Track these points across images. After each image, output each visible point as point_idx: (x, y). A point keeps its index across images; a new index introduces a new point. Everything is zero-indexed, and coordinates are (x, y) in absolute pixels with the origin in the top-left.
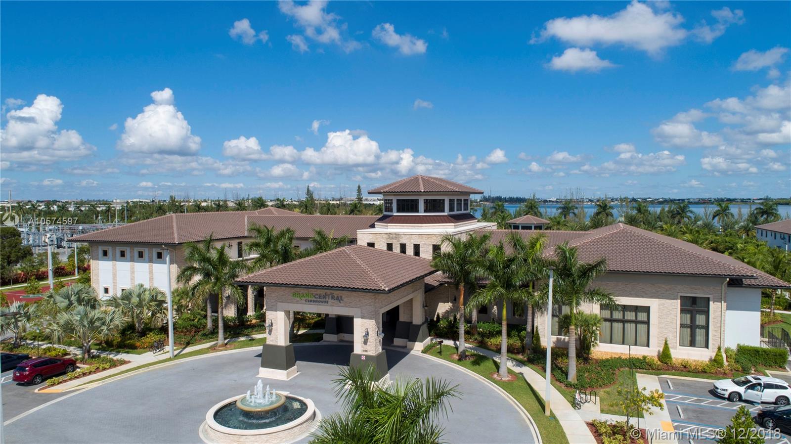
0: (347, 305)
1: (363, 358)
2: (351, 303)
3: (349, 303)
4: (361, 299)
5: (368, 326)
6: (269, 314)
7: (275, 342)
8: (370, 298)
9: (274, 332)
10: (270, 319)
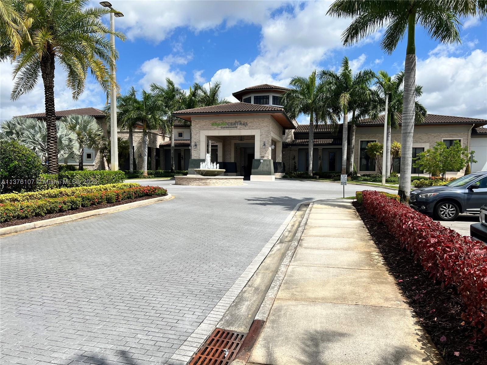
0: (251, 128)
1: (262, 161)
2: (253, 126)
4: (260, 123)
5: (264, 140)
6: (194, 139)
7: (198, 157)
8: (267, 122)
9: (197, 150)
10: (195, 142)
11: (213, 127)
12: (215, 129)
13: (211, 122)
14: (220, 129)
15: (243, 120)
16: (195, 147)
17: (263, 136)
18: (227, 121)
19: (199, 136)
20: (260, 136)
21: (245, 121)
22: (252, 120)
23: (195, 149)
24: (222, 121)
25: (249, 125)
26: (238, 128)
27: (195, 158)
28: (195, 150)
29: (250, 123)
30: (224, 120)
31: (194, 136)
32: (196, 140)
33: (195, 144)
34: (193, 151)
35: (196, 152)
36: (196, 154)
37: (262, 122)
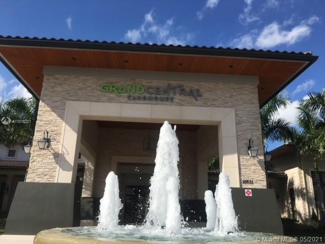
0: (209, 103)
2: (216, 100)
3: (214, 100)
5: (249, 136)
6: (44, 122)
7: (47, 177)
8: (251, 92)
9: (49, 156)
10: (46, 132)
11: (105, 96)
12: (110, 100)
13: (101, 82)
14: (126, 99)
15: (190, 84)
16: (42, 145)
17: (244, 124)
18: (146, 82)
19: (61, 117)
20: (237, 124)
21: (195, 87)
22: (212, 87)
23: (43, 152)
24: (131, 83)
25: (206, 95)
26: (175, 100)
27: (37, 180)
29: (207, 91)
30: (137, 81)
31: (44, 115)
32: (49, 125)
33: (46, 137)
34: (35, 158)
35: (45, 161)
36: (43, 165)
37: (238, 91)
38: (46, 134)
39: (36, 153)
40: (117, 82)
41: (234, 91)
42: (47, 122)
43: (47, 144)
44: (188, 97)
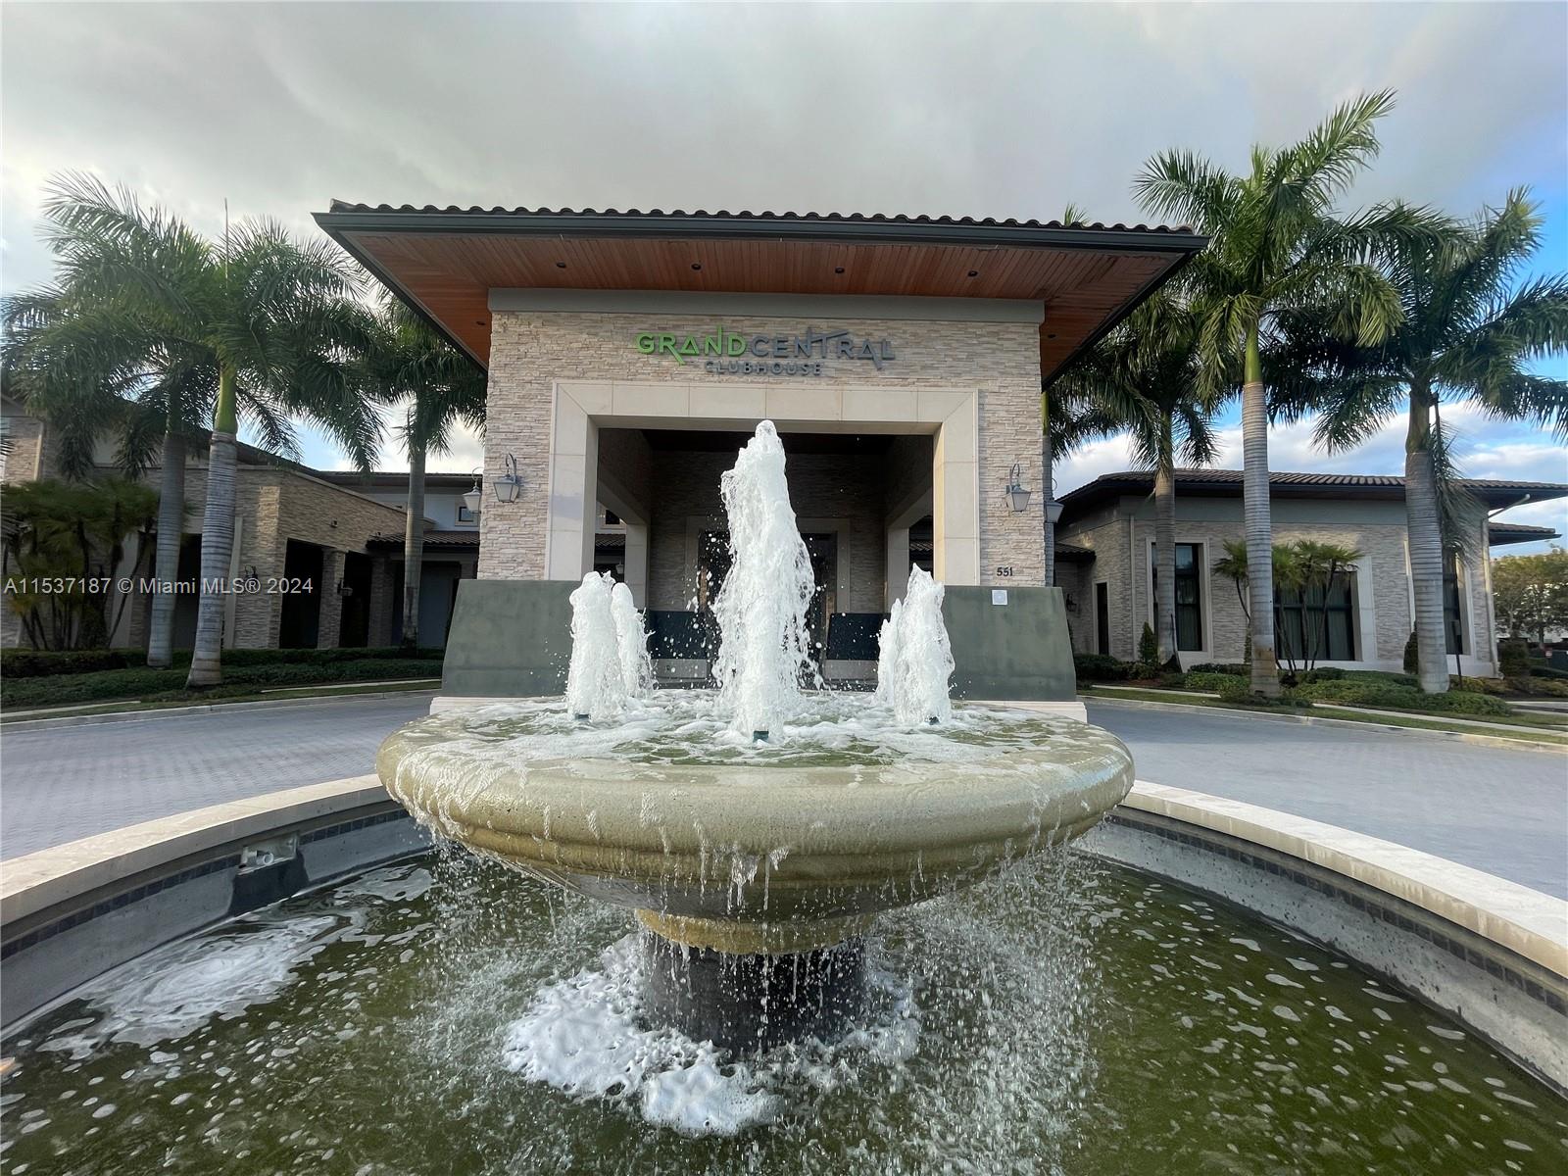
0: (912, 378)
1: (1000, 598)
2: (932, 367)
3: (924, 367)
4: (979, 349)
5: (1010, 460)
6: (503, 436)
7: (525, 567)
8: (1020, 344)
9: (524, 519)
10: (510, 461)
11: (647, 364)
12: (661, 374)
13: (635, 330)
14: (701, 372)
15: (863, 329)
16: (504, 492)
17: (998, 429)
18: (751, 327)
19: (542, 421)
20: (981, 429)
21: (877, 334)
22: (922, 331)
23: (508, 509)
24: (712, 327)
25: (906, 355)
26: (826, 371)
27: (503, 574)
28: (502, 517)
29: (907, 344)
30: (728, 321)
31: (502, 417)
32: (517, 443)
33: (511, 472)
34: (492, 524)
35: (517, 531)
36: (511, 540)
37: (988, 343)
38: (511, 466)
39: (493, 511)
40: (675, 327)
41: (980, 344)
42: (511, 436)
43: (516, 490)
44: (859, 363)
